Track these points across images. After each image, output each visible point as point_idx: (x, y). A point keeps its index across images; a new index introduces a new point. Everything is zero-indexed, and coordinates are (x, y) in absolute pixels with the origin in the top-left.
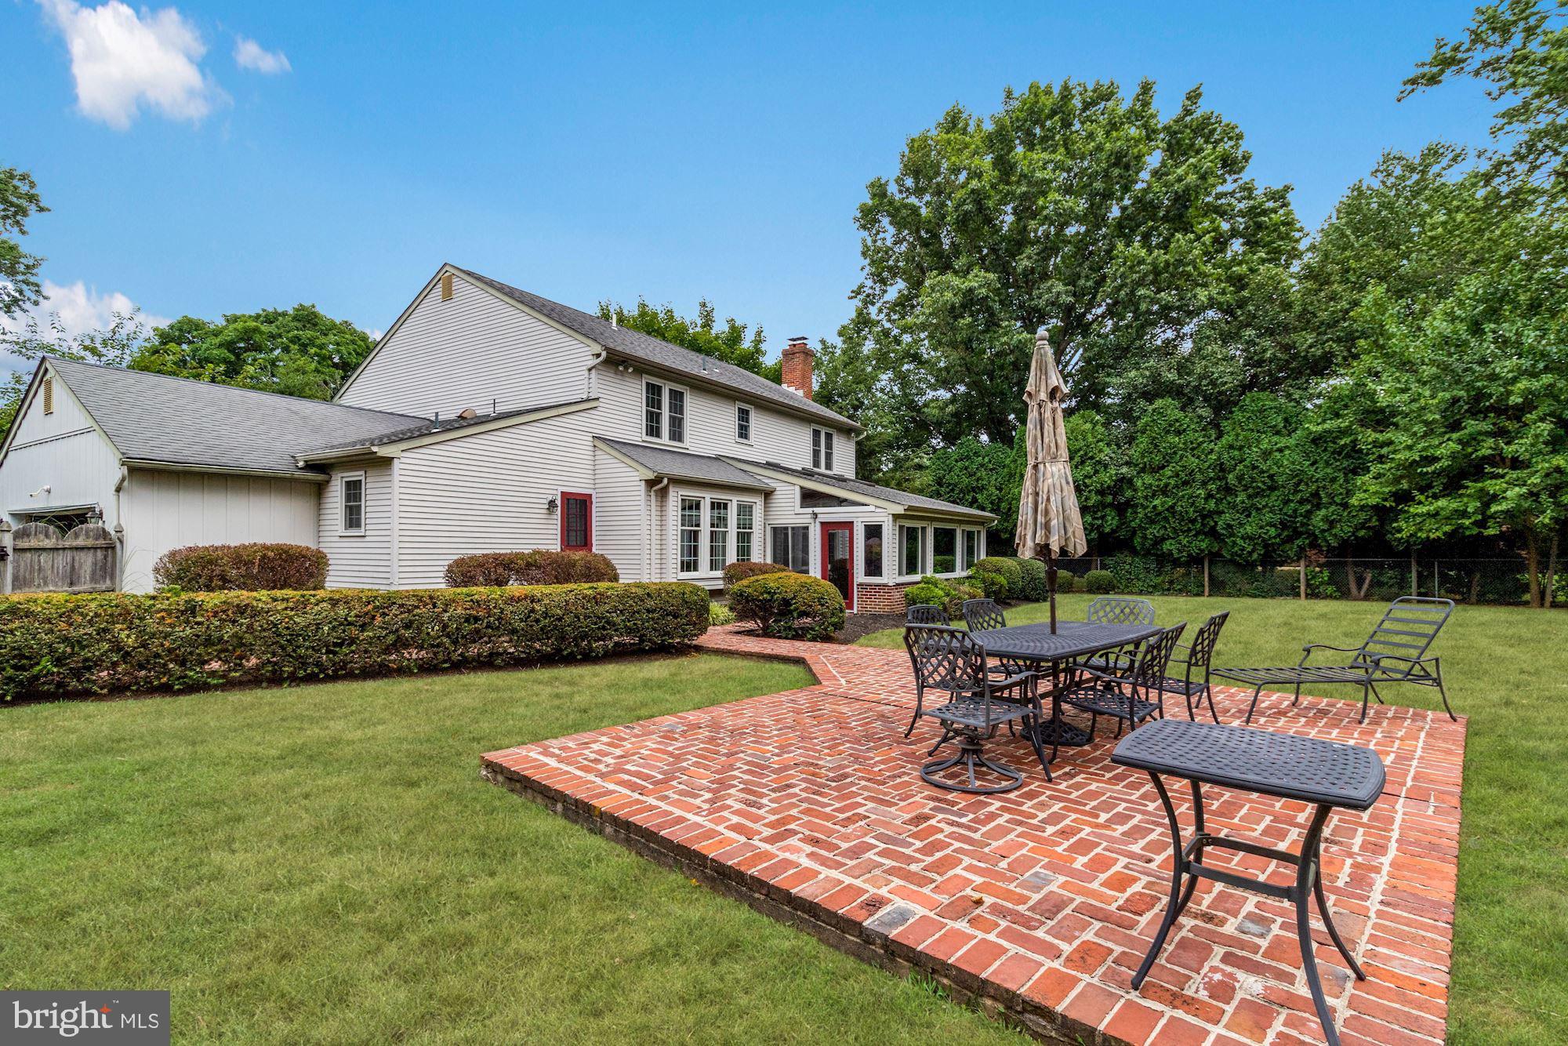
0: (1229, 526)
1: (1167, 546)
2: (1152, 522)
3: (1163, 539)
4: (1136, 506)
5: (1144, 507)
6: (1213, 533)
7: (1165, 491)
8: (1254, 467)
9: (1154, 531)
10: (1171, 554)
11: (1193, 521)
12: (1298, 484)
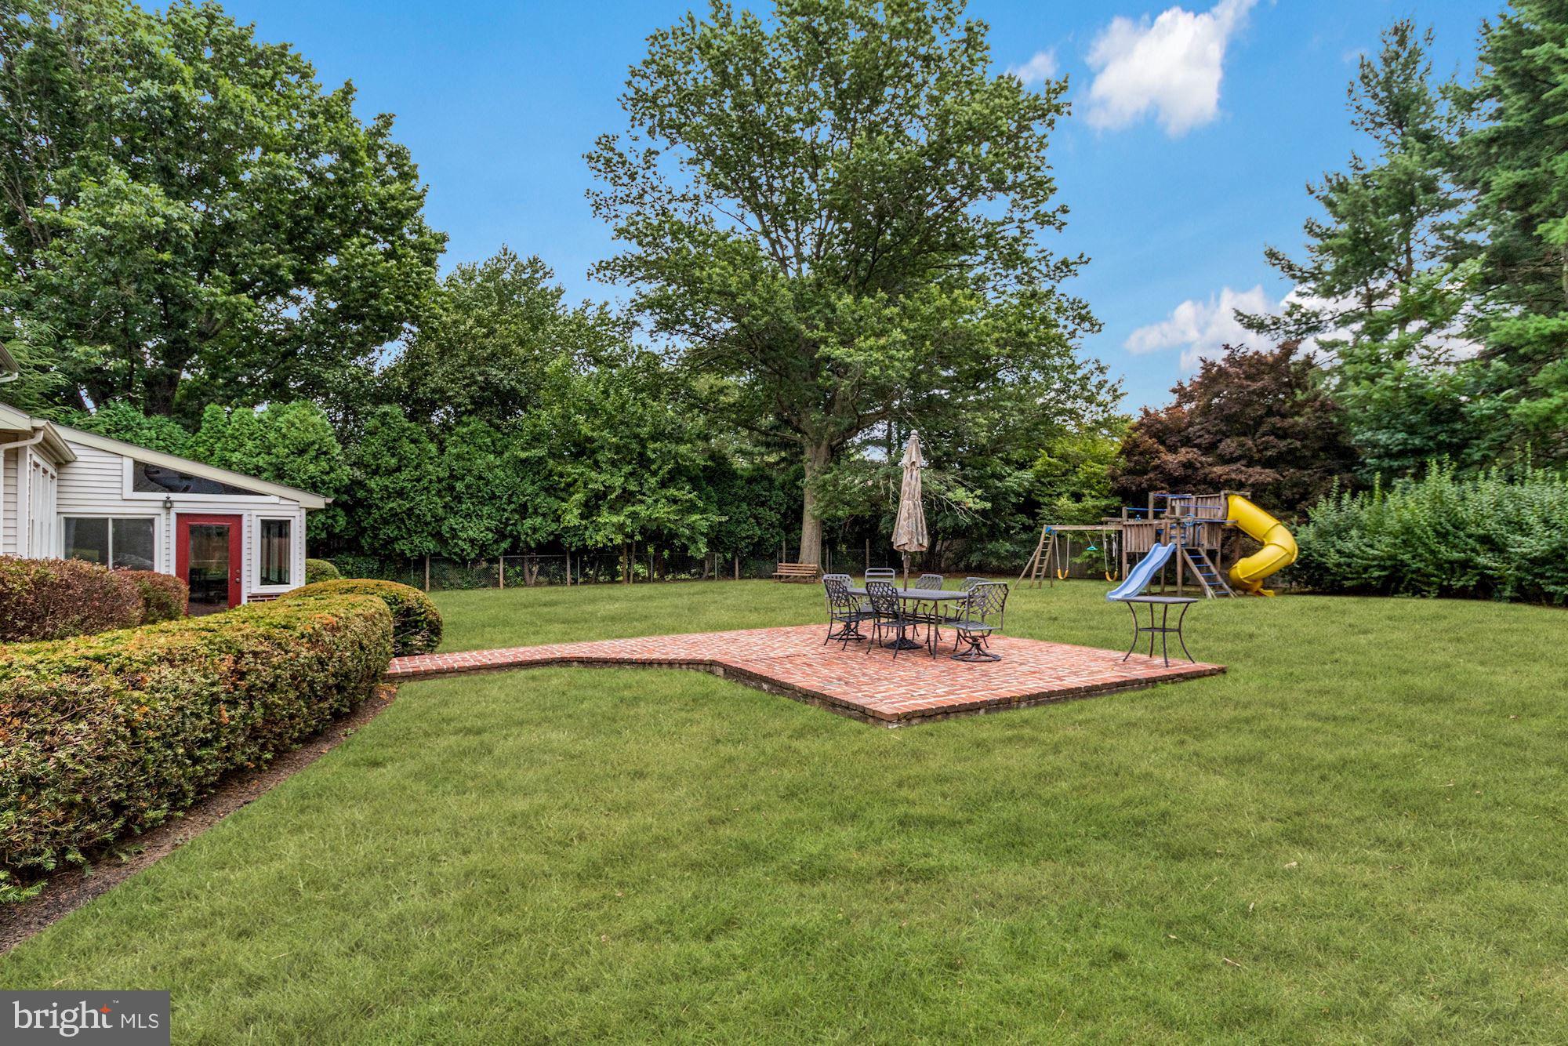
0: (452, 529)
1: (399, 546)
2: (386, 522)
3: (396, 539)
4: (370, 506)
5: (379, 508)
6: (438, 536)
7: (401, 494)
8: (480, 478)
9: (390, 531)
10: (403, 552)
11: (427, 524)
12: (511, 496)
